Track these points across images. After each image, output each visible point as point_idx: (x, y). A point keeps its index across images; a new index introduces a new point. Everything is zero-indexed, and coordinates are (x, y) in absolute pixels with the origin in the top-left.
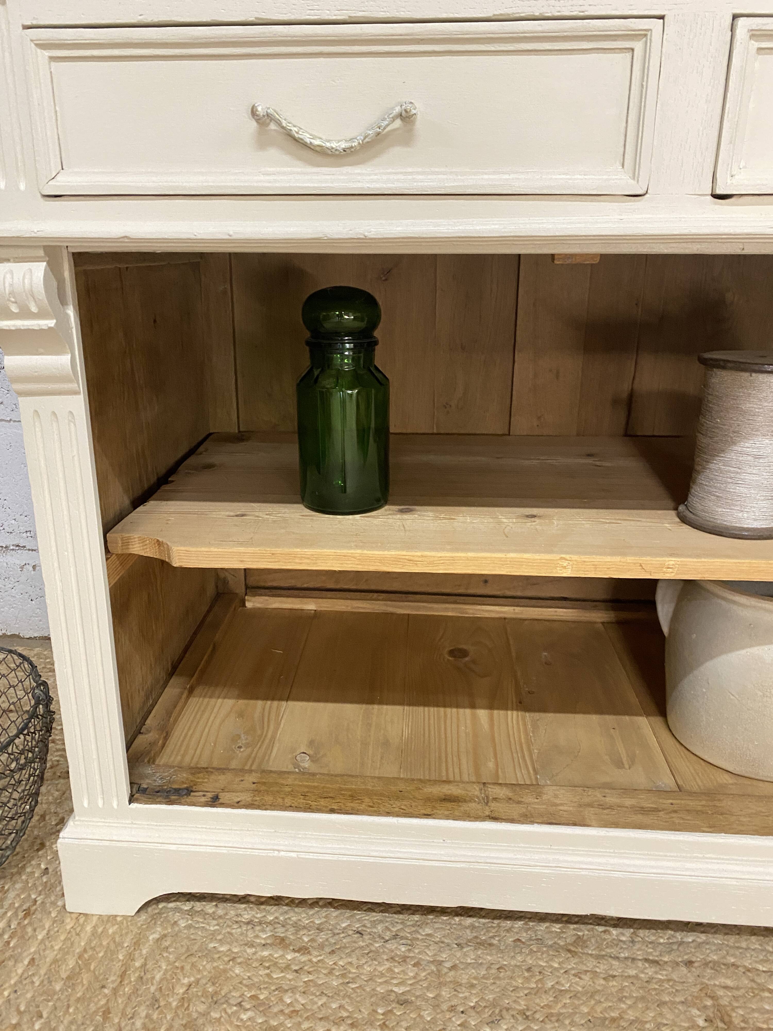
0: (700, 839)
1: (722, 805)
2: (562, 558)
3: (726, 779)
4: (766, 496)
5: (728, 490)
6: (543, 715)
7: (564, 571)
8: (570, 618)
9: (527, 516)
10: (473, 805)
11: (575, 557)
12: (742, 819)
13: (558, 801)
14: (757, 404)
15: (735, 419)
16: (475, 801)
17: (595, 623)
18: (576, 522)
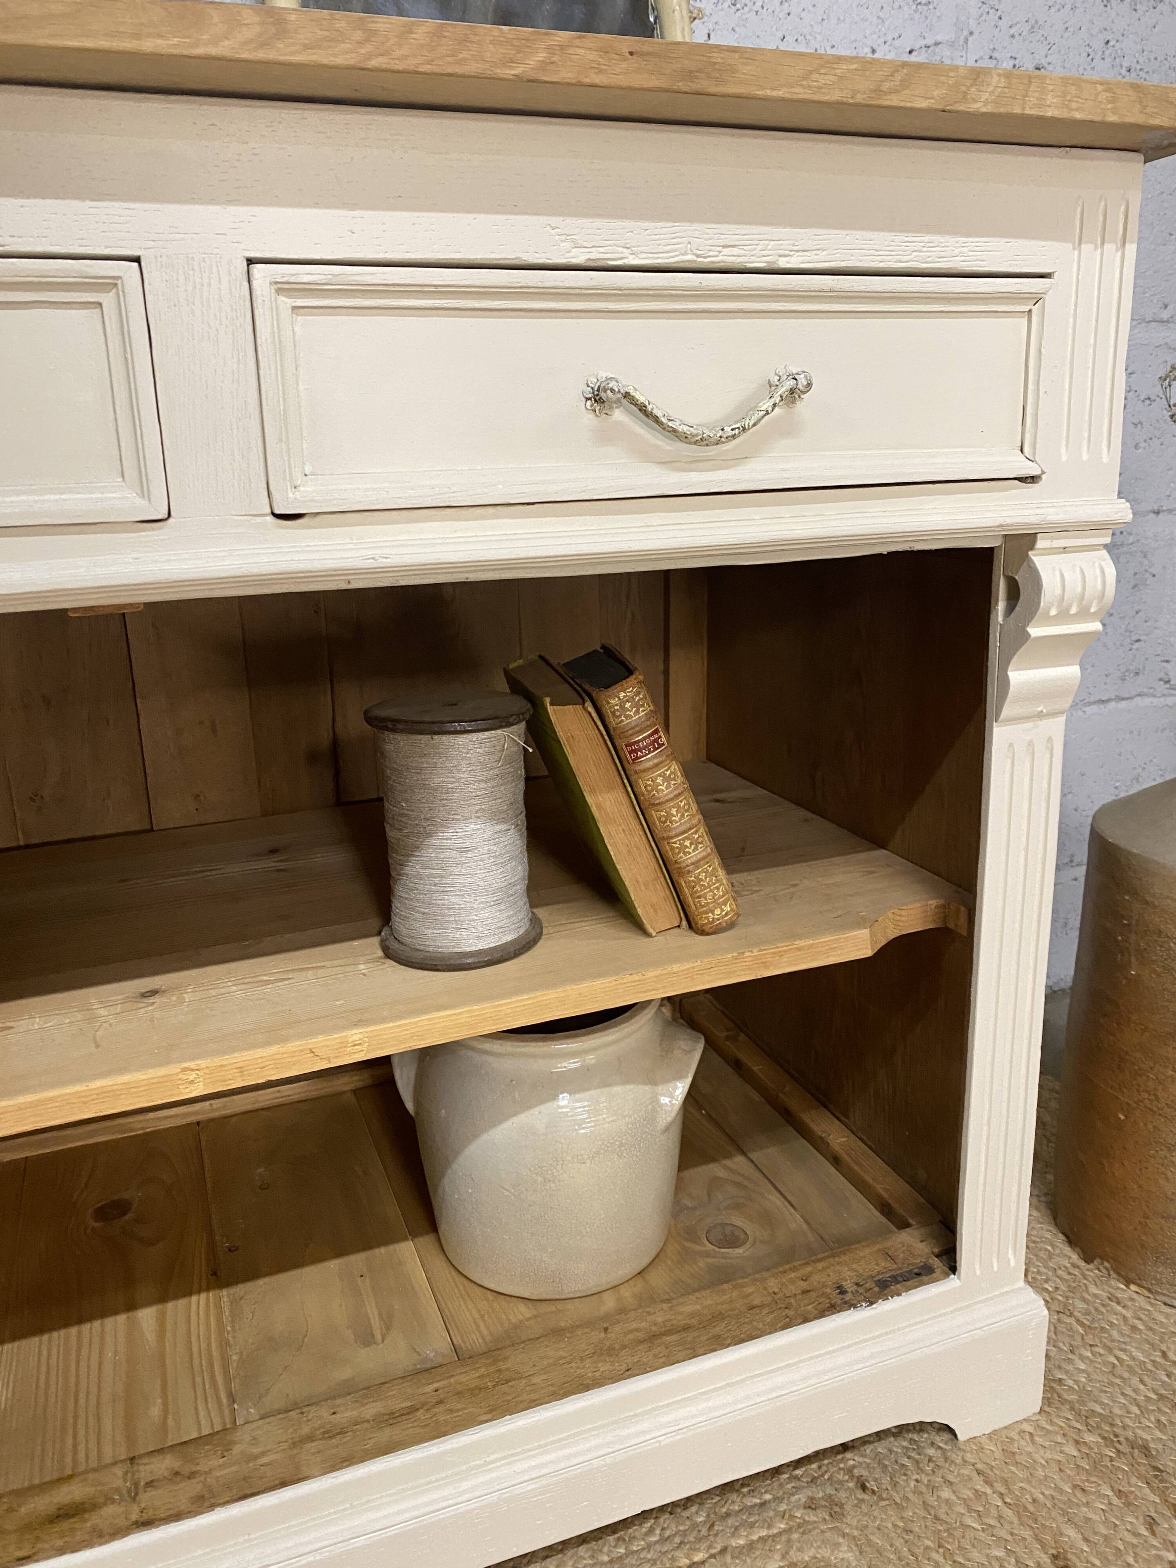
0: (475, 1437)
1: (508, 1365)
2: (185, 1070)
3: (523, 1311)
4: (487, 902)
5: (433, 902)
6: (249, 1286)
7: (192, 1087)
8: (303, 1095)
9: (144, 995)
10: (110, 1510)
11: (203, 1063)
12: (535, 1380)
13: (256, 1450)
14: (448, 777)
15: (424, 801)
16: (113, 1501)
17: (342, 1093)
18: (223, 991)
